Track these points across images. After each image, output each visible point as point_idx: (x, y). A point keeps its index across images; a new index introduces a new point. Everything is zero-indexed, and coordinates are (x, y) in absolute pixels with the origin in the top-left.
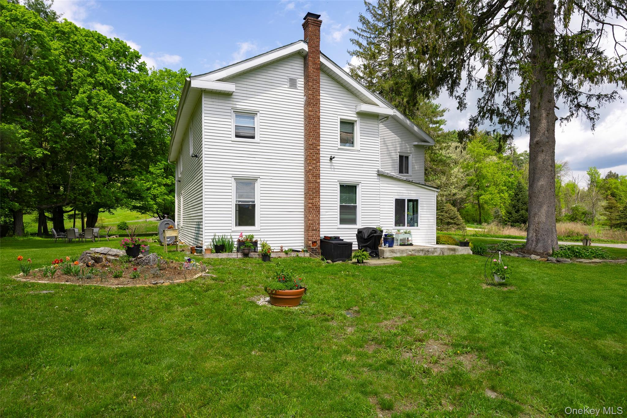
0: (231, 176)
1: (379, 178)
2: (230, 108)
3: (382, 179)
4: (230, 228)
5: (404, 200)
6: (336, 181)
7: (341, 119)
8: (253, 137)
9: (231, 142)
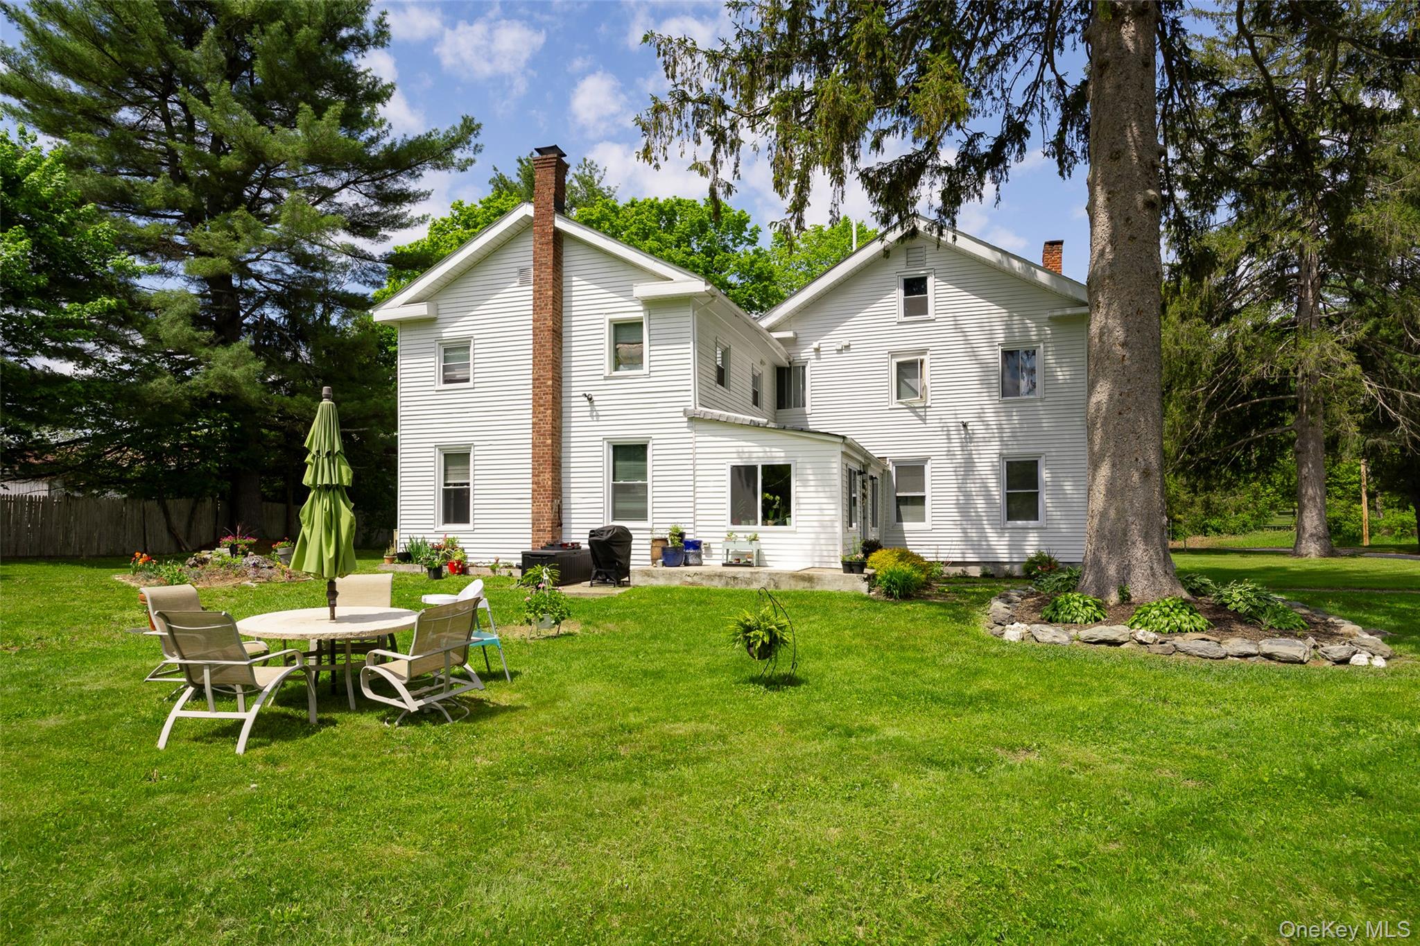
0: (433, 445)
1: (691, 424)
2: (433, 340)
3: (699, 426)
4: (432, 526)
5: (754, 468)
6: (601, 438)
7: (611, 321)
8: (467, 380)
9: (434, 393)
